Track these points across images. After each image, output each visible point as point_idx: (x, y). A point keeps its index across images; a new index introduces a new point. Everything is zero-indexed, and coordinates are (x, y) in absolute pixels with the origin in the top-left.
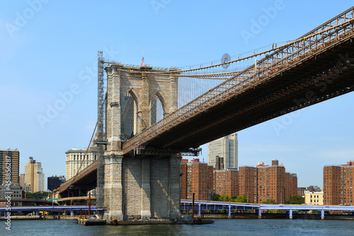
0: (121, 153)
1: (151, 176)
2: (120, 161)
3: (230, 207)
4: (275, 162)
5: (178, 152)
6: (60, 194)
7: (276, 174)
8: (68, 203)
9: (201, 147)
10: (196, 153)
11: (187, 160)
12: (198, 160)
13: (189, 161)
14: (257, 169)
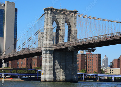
0: (54, 49)
1: (65, 60)
2: (52, 52)
3: (83, 75)
14: (87, 55)
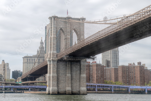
0: (57, 59)
1: (71, 70)
2: (56, 63)
3: (113, 87)
4: (139, 63)
5: (84, 59)
6: (22, 80)
7: (139, 70)
8: (27, 84)
9: (96, 56)
10: (93, 59)
11: (90, 62)
12: (96, 62)
13: (91, 62)
14: (129, 67)
